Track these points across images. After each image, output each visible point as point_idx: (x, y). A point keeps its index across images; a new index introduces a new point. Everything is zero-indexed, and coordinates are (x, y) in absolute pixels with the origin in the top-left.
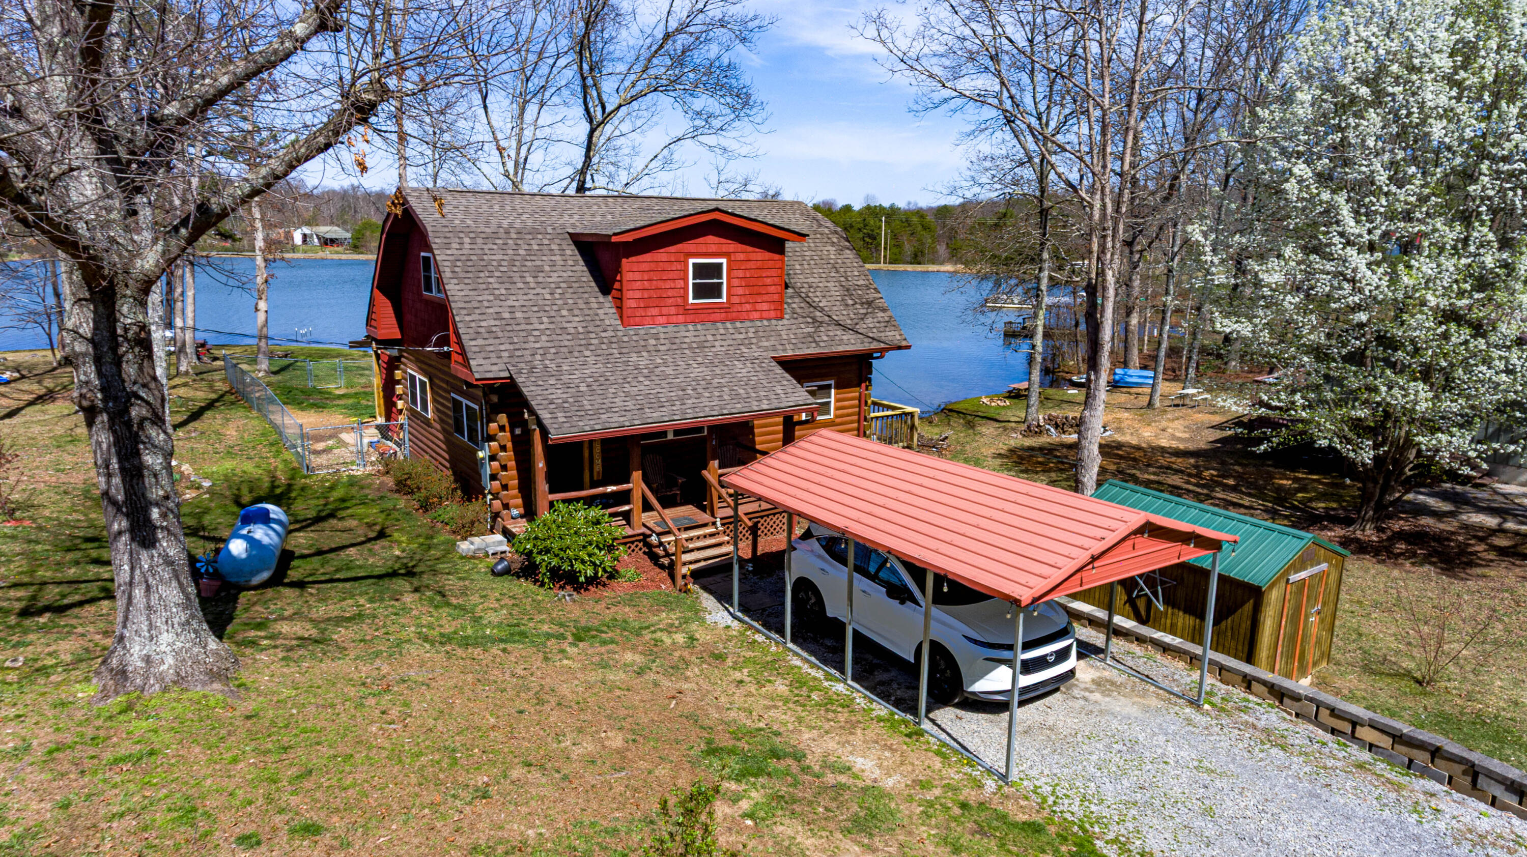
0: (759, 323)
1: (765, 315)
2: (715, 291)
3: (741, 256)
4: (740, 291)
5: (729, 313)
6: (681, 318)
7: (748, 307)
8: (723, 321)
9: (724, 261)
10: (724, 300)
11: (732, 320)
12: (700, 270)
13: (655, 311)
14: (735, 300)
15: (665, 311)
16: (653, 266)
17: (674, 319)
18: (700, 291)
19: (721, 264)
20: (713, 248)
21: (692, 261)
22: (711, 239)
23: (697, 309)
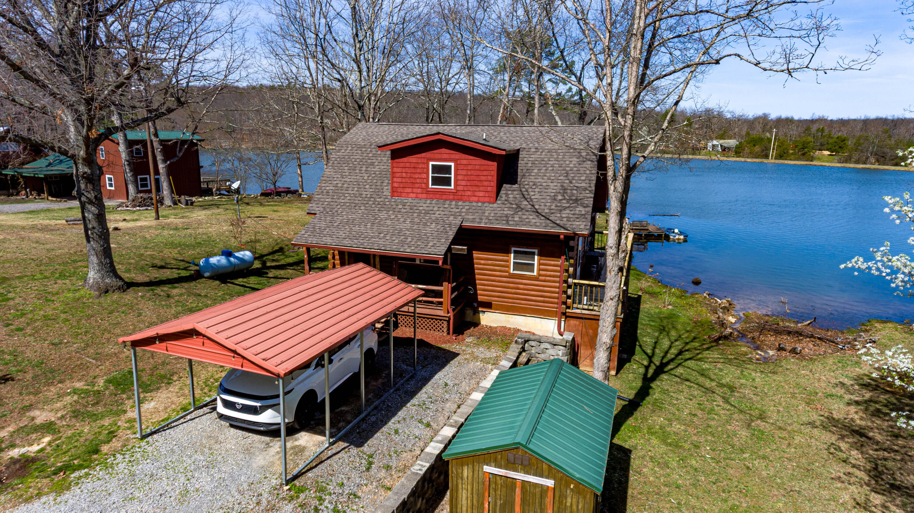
0: (474, 204)
1: (481, 199)
2: (447, 182)
3: (465, 162)
4: (463, 183)
5: (456, 196)
6: (424, 196)
7: (469, 193)
8: (451, 200)
9: (452, 164)
10: (452, 187)
11: (460, 200)
12: (436, 169)
13: (409, 190)
14: (460, 188)
15: (415, 190)
16: (408, 165)
17: (420, 196)
18: (436, 181)
19: (451, 166)
20: (445, 156)
21: (431, 163)
22: (444, 150)
23: (435, 192)
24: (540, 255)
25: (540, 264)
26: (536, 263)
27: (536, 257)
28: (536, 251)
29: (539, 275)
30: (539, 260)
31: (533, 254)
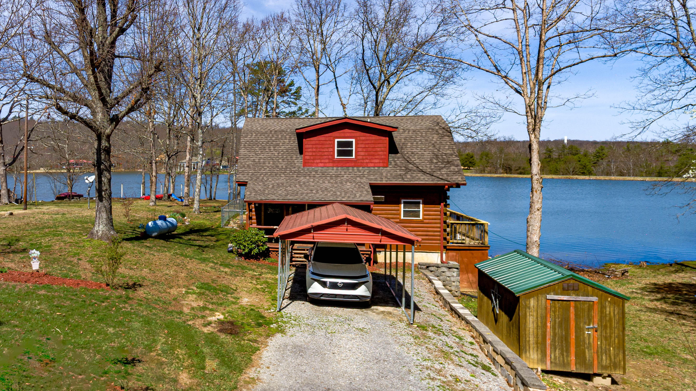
0: (373, 168)
1: (376, 165)
2: (349, 153)
3: (363, 138)
4: (362, 154)
5: (356, 163)
6: (331, 164)
7: (367, 161)
8: (353, 167)
9: (354, 140)
10: (354, 157)
11: (360, 166)
12: (340, 144)
13: (318, 161)
14: (359, 157)
15: (323, 161)
16: (318, 142)
17: (328, 165)
18: (340, 153)
19: (352, 142)
20: (348, 135)
21: (336, 140)
22: (347, 130)
23: (339, 161)
24: (424, 203)
25: (424, 211)
26: (421, 209)
27: (421, 205)
28: (421, 201)
29: (424, 219)
30: (423, 208)
31: (419, 203)
